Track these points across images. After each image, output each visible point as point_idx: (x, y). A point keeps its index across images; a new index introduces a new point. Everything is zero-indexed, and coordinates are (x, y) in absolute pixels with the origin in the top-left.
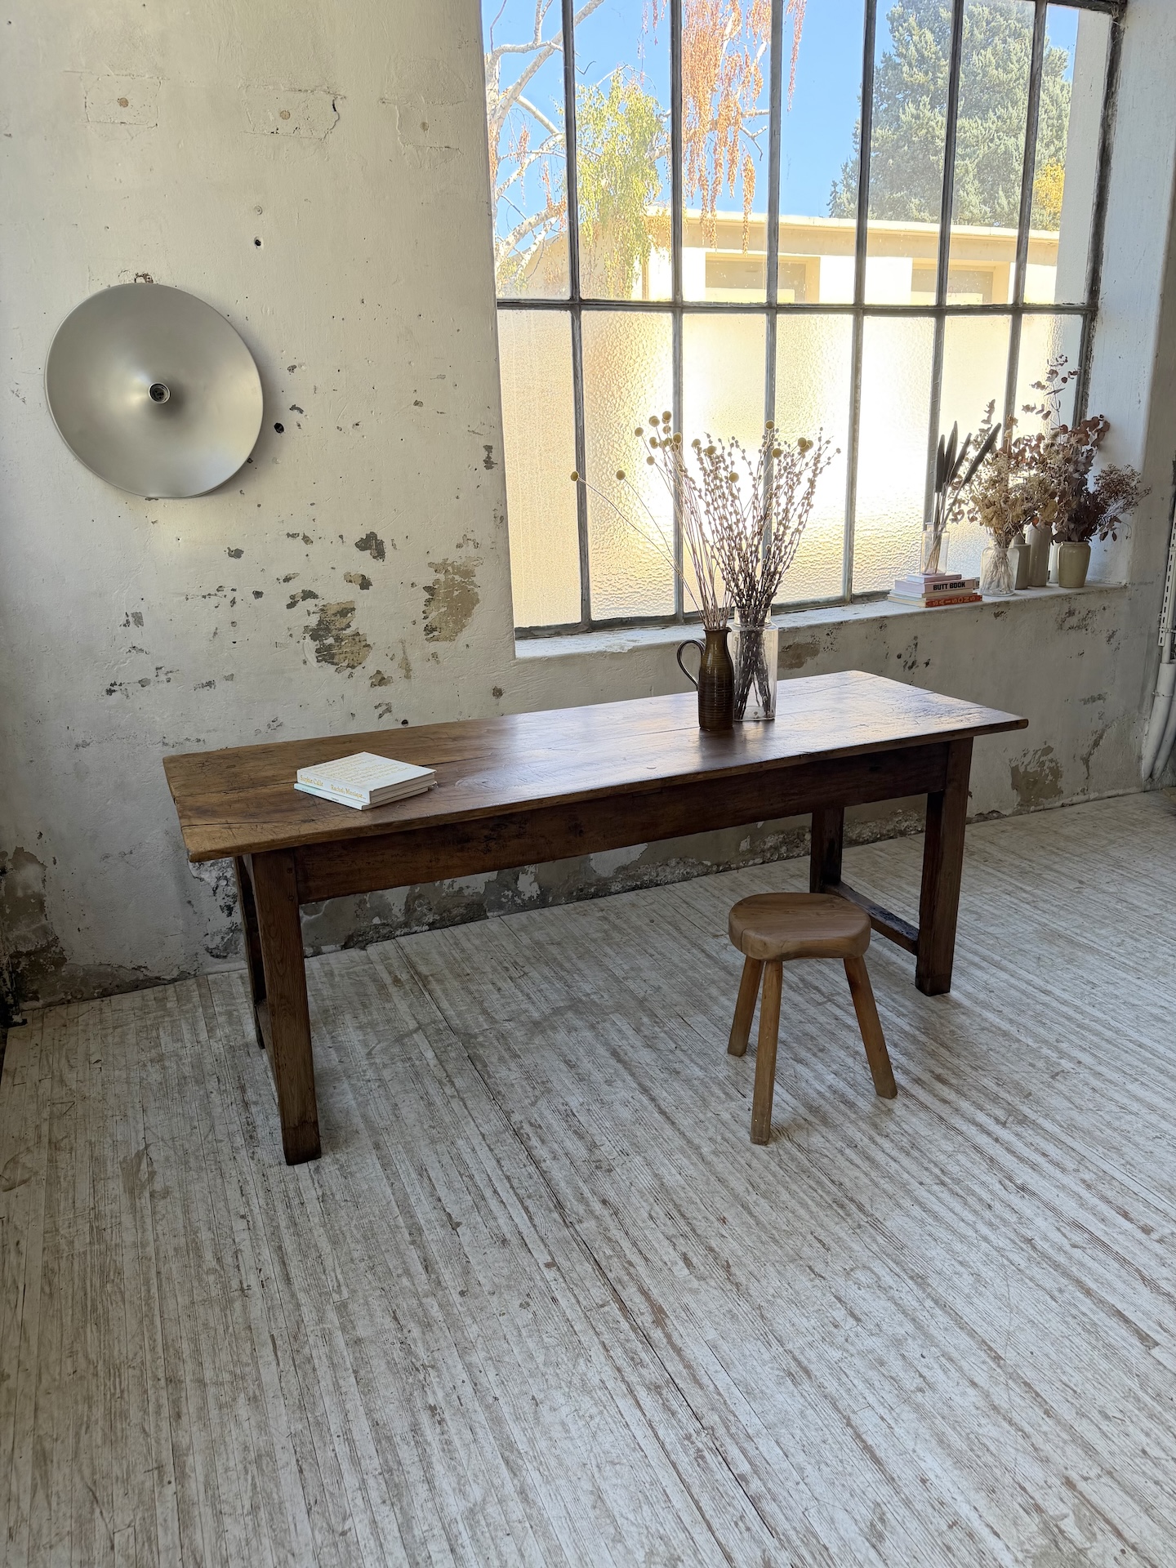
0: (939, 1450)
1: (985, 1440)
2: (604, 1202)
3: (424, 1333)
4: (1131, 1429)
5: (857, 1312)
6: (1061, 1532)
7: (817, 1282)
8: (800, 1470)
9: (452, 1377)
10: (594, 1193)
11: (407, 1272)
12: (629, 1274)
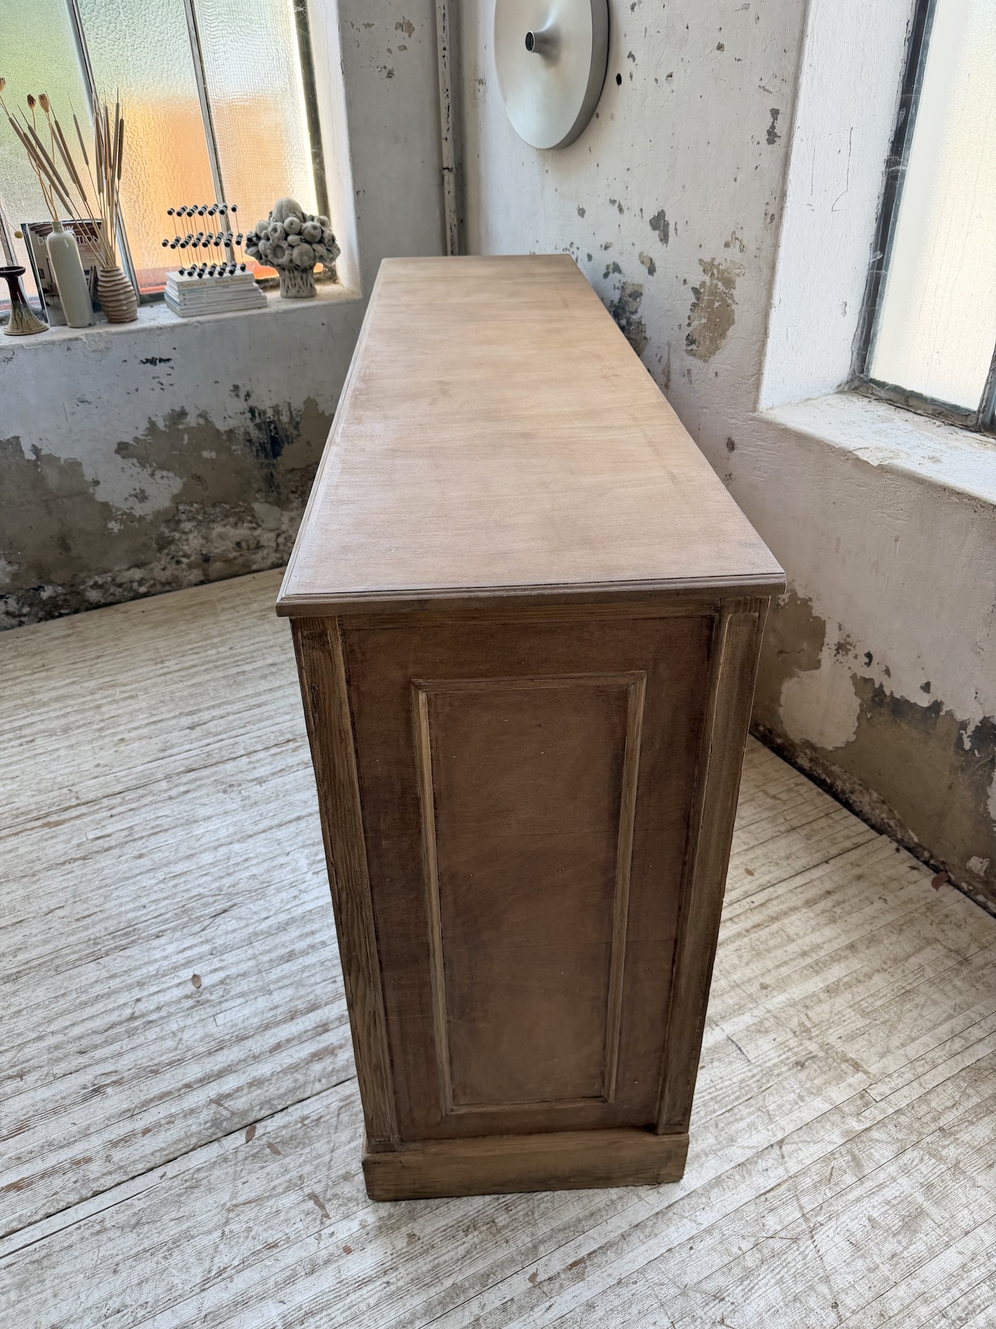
2: (187, 792)
3: (94, 730)
9: (53, 745)
10: (199, 787)
11: (153, 716)
12: (101, 808)
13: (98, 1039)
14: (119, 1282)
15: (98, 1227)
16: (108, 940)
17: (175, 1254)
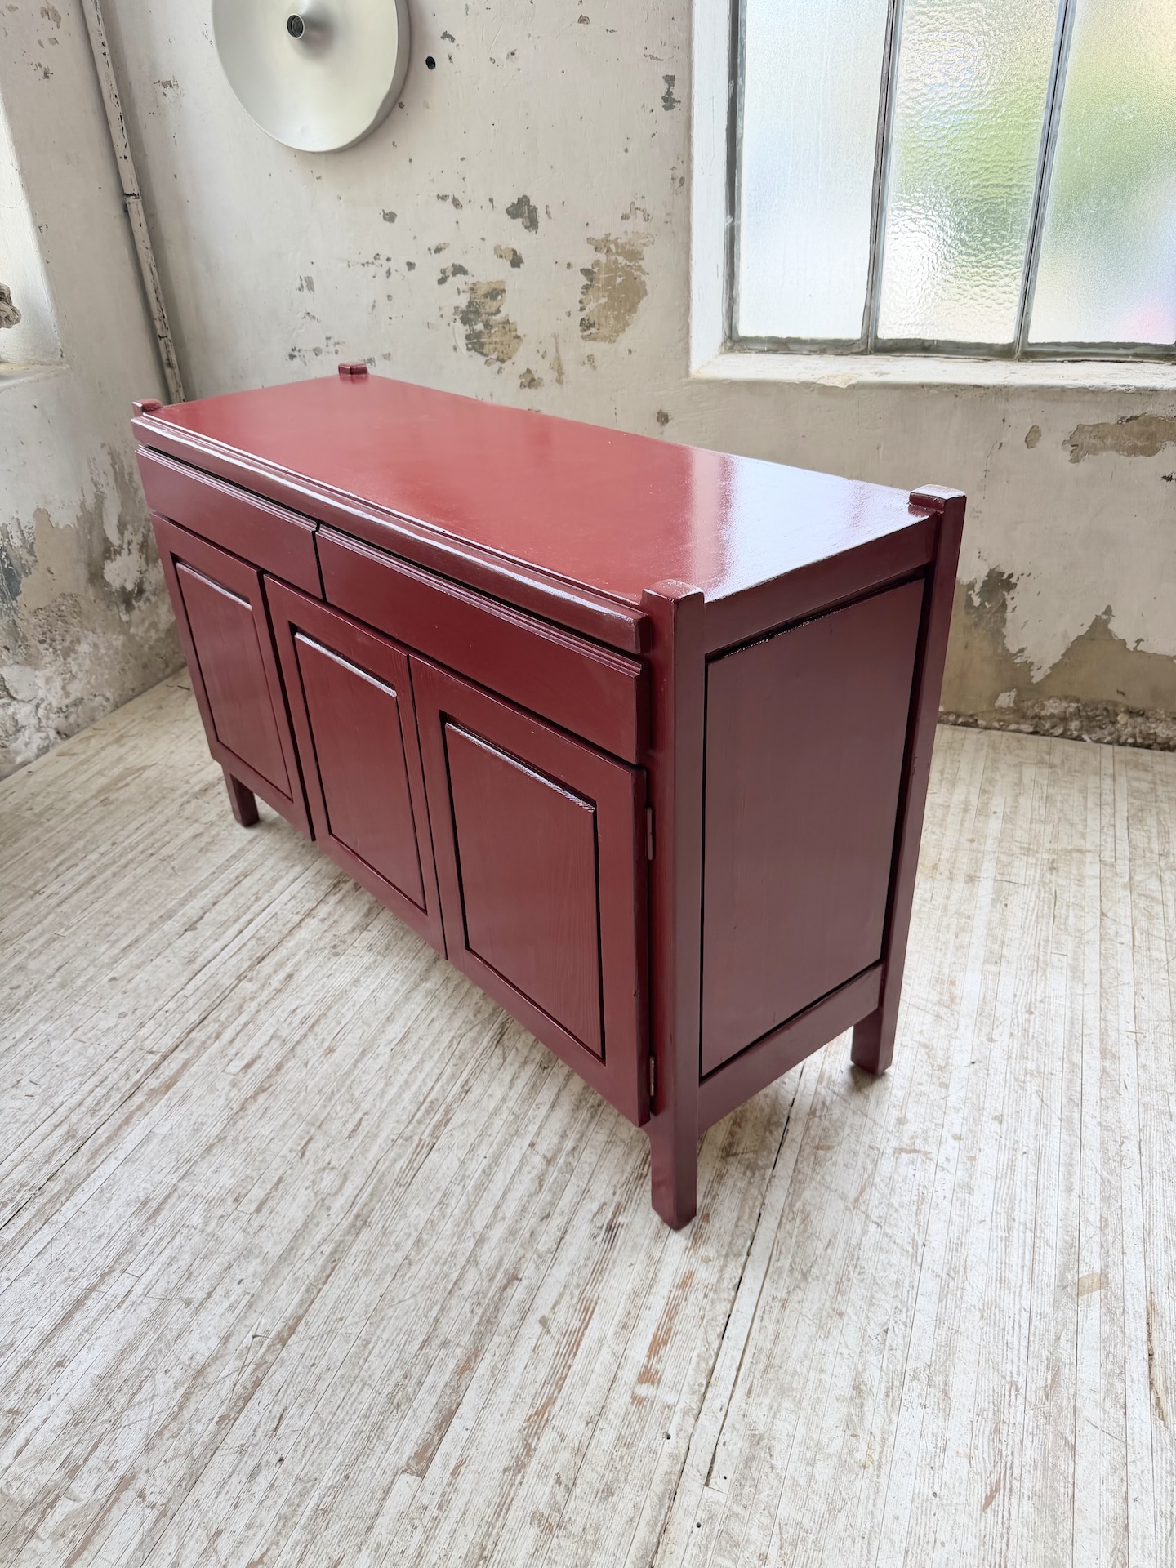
0: (109, 1357)
1: (147, 1387)
2: (290, 976)
3: (53, 989)
4: (248, 1509)
5: (270, 1204)
6: (51, 1505)
7: (294, 1154)
8: (27, 1271)
10: (296, 965)
11: (115, 943)
12: (204, 1043)
13: (545, 1196)
14: (854, 1318)
15: (778, 1304)
16: (415, 1127)
17: (865, 1264)
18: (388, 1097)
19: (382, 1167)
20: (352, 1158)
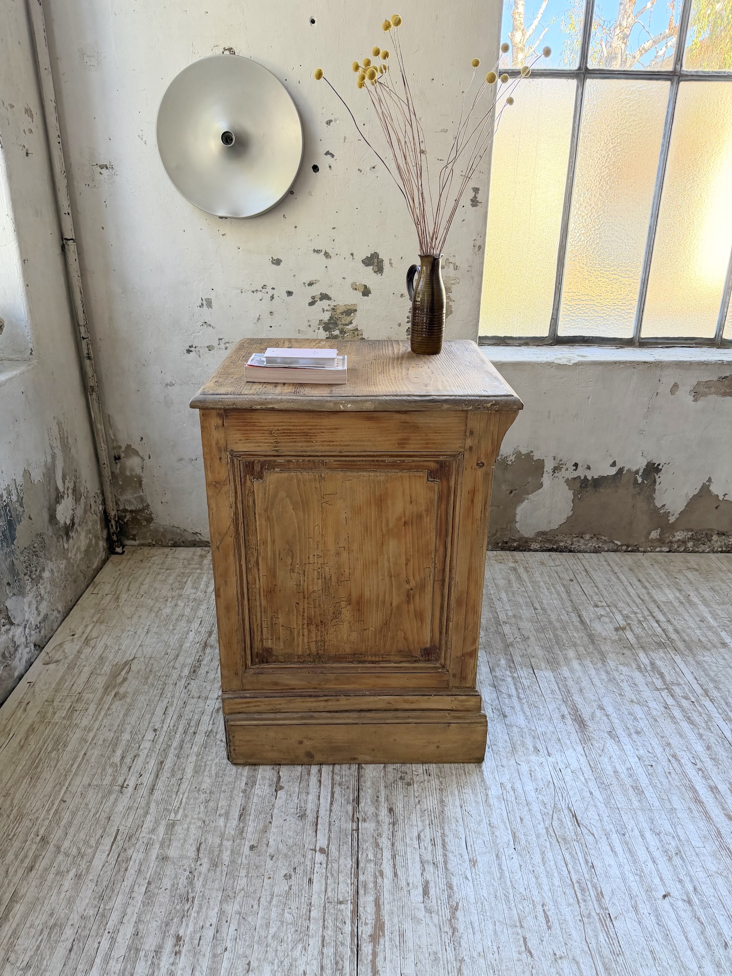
2: (391, 810)
3: (209, 870)
7: (524, 956)
9: (206, 917)
10: (387, 799)
11: (227, 815)
12: (375, 883)
16: (585, 906)
18: (546, 888)
19: (593, 945)
20: (566, 944)
